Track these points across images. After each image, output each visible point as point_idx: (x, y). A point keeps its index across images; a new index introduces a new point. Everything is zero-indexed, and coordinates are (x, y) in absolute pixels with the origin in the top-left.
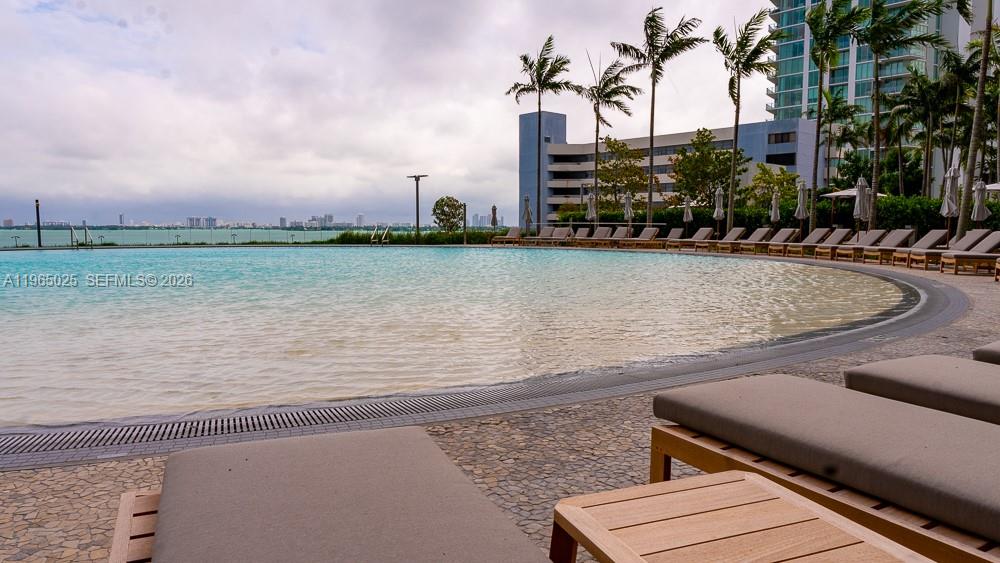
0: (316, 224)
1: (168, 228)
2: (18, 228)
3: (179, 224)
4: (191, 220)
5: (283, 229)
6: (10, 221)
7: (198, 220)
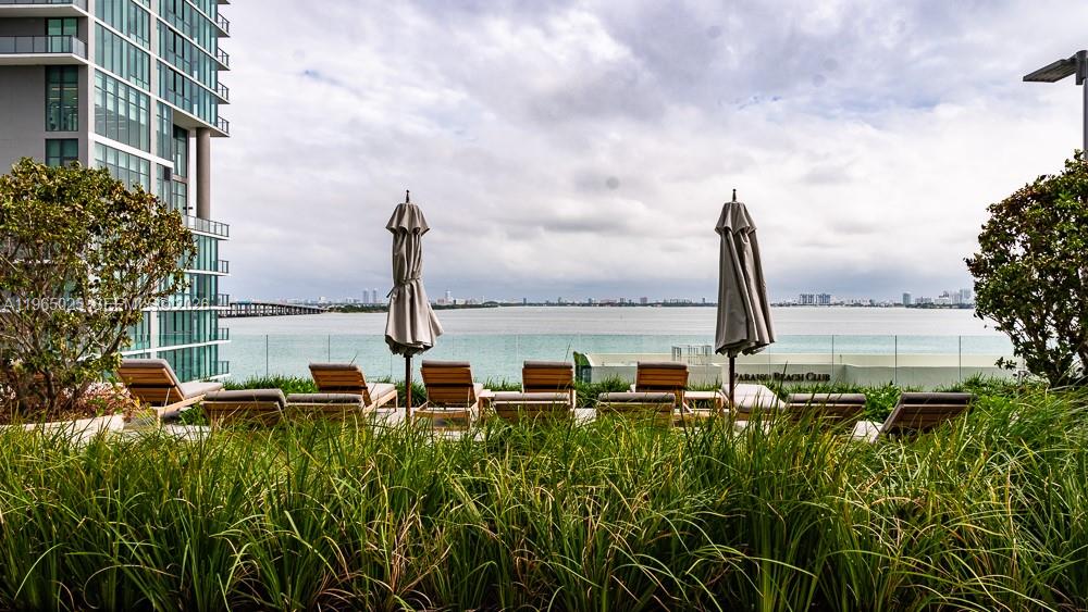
0: (950, 301)
1: (781, 305)
2: (652, 305)
3: (791, 301)
4: (804, 296)
5: (908, 306)
6: (645, 299)
7: (812, 296)
